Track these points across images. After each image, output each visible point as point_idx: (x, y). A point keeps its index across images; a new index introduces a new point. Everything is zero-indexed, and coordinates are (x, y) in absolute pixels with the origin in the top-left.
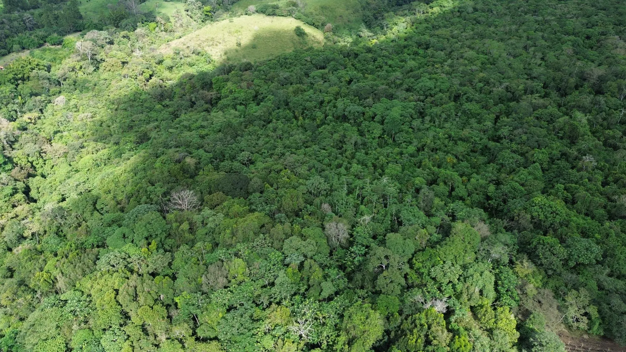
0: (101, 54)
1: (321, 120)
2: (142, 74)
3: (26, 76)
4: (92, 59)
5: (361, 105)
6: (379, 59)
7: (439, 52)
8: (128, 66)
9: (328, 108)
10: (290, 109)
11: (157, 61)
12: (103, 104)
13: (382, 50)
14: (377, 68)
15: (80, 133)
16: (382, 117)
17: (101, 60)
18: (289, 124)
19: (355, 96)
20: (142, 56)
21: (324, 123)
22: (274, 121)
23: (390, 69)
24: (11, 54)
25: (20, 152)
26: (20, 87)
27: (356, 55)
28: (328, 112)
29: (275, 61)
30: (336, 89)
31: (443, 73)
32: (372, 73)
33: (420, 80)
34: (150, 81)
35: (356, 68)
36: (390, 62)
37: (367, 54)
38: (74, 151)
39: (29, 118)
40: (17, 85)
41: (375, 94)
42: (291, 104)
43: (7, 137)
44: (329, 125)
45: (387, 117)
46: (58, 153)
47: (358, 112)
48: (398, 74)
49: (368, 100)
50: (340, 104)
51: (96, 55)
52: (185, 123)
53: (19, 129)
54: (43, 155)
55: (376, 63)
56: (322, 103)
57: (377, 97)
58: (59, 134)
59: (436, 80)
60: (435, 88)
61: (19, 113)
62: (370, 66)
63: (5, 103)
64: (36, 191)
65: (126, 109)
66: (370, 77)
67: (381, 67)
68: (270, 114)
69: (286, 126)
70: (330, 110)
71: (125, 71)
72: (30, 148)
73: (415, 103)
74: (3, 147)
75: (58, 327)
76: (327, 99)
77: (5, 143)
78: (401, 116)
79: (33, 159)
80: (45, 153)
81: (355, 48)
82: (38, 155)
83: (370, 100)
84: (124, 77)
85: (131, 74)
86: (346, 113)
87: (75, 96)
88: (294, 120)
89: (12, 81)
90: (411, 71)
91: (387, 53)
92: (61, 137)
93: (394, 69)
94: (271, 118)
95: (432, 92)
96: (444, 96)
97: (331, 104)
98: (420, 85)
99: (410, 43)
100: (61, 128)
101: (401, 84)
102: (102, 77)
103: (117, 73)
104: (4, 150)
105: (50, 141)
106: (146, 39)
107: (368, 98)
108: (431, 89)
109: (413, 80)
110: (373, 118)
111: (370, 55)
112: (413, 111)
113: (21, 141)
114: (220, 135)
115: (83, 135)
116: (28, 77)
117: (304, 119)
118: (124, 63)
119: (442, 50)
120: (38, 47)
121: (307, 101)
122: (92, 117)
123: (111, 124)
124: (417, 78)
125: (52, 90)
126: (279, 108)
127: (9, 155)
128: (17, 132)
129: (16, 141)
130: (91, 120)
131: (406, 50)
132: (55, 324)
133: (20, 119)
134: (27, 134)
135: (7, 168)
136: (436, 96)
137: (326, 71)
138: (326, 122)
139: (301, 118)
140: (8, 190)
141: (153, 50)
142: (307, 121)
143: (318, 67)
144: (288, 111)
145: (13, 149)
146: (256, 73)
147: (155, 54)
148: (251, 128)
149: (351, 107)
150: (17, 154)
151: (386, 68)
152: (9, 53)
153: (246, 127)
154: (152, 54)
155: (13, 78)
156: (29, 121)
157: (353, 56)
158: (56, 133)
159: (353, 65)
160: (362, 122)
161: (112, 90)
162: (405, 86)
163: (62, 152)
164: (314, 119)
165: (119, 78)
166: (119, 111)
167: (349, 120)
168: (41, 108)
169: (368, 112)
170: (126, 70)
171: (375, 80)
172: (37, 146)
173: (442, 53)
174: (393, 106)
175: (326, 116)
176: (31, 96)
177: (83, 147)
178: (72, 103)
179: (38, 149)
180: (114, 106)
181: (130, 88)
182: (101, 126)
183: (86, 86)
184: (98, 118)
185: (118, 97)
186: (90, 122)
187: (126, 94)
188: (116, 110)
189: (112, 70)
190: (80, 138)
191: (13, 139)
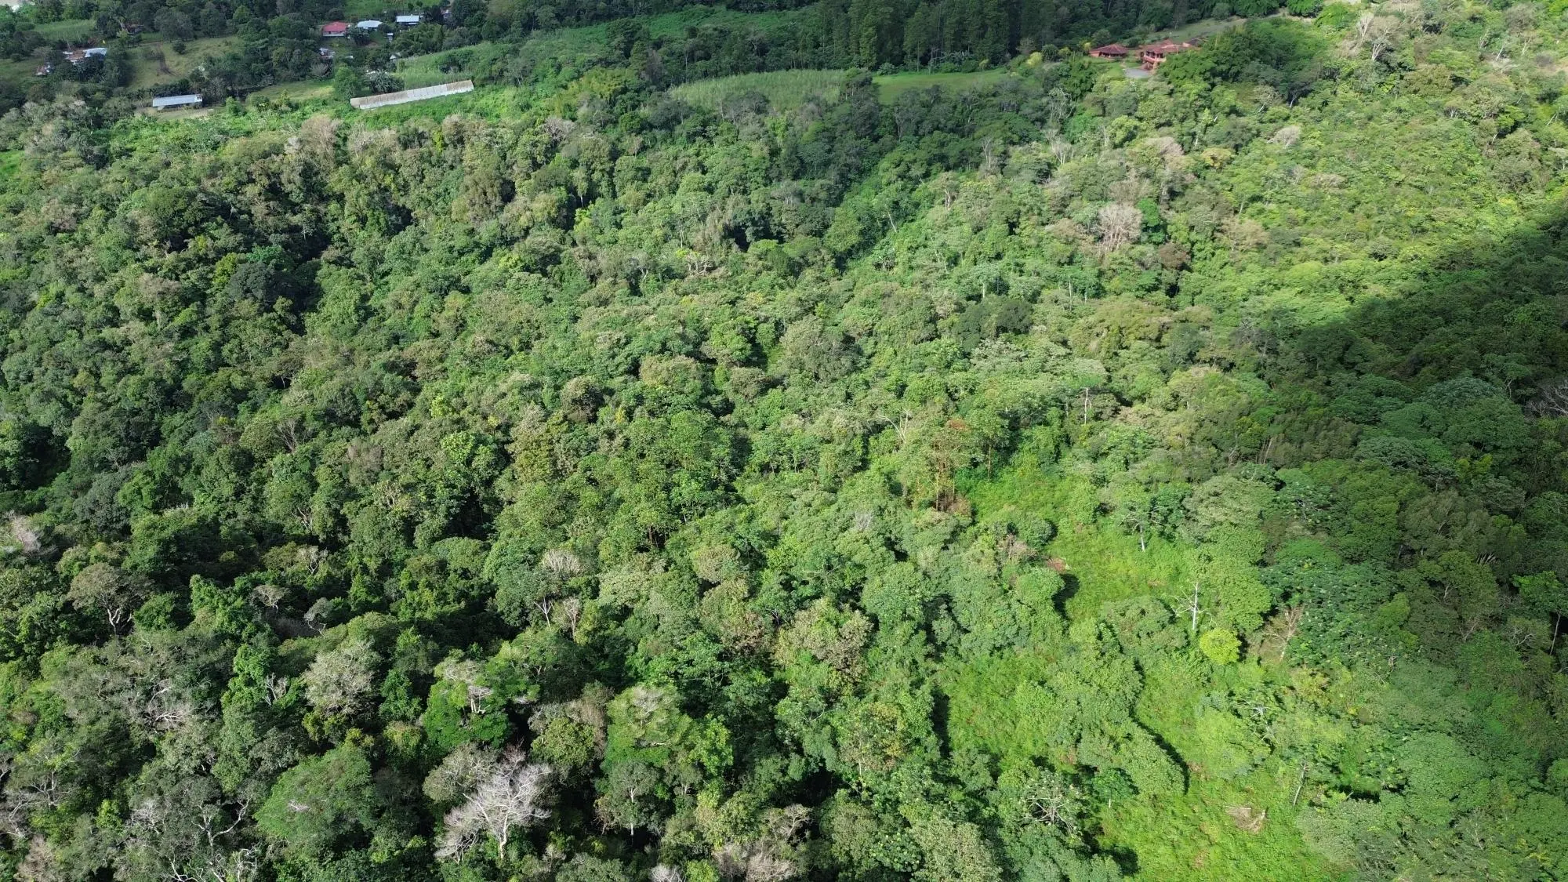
0: (1406, 52)
2: (1496, 116)
3: (1234, 70)
4: (1378, 59)
8: (1466, 91)
11: (1539, 92)
12: (1376, 164)
15: (1301, 213)
17: (1400, 65)
20: (1508, 73)
24: (1205, 22)
25: (1182, 216)
26: (1217, 89)
34: (1509, 137)
38: (1279, 246)
39: (1213, 158)
40: (1213, 85)
43: (1170, 181)
46: (1248, 241)
51: (1391, 51)
53: (1193, 172)
54: (1218, 235)
58: (1259, 205)
61: (1196, 143)
63: (1180, 115)
64: (1189, 298)
65: (1421, 189)
71: (1454, 101)
72: (1203, 214)
74: (1159, 197)
75: (1260, 516)
77: (1164, 192)
79: (1198, 237)
80: (1224, 232)
82: (1210, 234)
84: (1447, 113)
85: (1466, 110)
87: (1317, 134)
89: (1208, 74)
92: (1261, 211)
100: (1268, 194)
102: (1395, 103)
103: (1432, 100)
105: (1238, 212)
106: (1532, 34)
113: (1190, 196)
115: (1306, 220)
116: (1238, 73)
118: (1457, 80)
120: (1266, 15)
122: (1340, 187)
123: (1375, 211)
125: (1272, 110)
127: (1164, 216)
128: (1190, 178)
129: (1182, 194)
130: (1337, 191)
132: (1259, 508)
133: (1196, 154)
134: (1203, 185)
135: (1154, 239)
140: (1148, 279)
141: (1544, 62)
145: (1172, 207)
147: (1547, 72)
150: (1177, 219)
152: (1202, 17)
154: (1538, 71)
155: (1212, 69)
156: (1210, 162)
158: (1256, 199)
161: (1407, 136)
163: (1255, 241)
165: (1431, 112)
166: (1404, 188)
168: (1239, 142)
170: (1460, 98)
172: (1215, 214)
176: (1228, 114)
177: (1298, 244)
178: (1307, 146)
179: (1214, 221)
180: (1397, 174)
181: (1452, 143)
182: (1351, 210)
183: (1349, 115)
184: (1353, 191)
185: (1415, 156)
186: (1333, 195)
187: (1438, 153)
188: (1398, 184)
189: (1422, 92)
190: (1297, 224)
191: (1178, 188)
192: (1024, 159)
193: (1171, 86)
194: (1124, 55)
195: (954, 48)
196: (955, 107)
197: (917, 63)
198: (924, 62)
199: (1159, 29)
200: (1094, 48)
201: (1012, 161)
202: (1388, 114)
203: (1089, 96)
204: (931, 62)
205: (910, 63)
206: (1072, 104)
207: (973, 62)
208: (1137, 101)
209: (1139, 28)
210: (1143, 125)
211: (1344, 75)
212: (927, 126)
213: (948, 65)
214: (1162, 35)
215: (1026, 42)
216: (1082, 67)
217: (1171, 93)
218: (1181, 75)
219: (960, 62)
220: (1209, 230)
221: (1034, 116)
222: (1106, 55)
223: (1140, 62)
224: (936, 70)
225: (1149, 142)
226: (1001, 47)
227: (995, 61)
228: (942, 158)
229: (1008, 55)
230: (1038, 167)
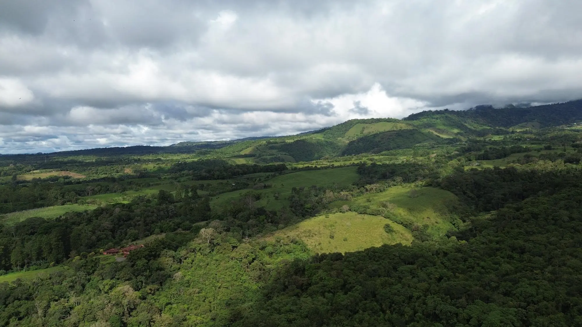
0: (218, 239)
1: (410, 316)
2: (246, 258)
3: (157, 253)
4: (210, 242)
5: (454, 305)
6: (470, 260)
7: (537, 258)
8: (237, 250)
9: (417, 304)
10: (377, 301)
11: (260, 247)
12: (211, 281)
13: (472, 251)
14: (468, 268)
15: (186, 306)
16: (479, 321)
17: (217, 244)
18: (375, 317)
19: (446, 295)
20: (249, 243)
21: (413, 320)
22: (361, 312)
23: (483, 270)
24: (152, 236)
25: (135, 319)
26: (151, 262)
27: (445, 254)
28: (417, 308)
29: (364, 254)
30: (425, 285)
31: (544, 279)
32: (463, 272)
33: (519, 285)
34: (252, 264)
35: (445, 266)
36: (482, 263)
37: (457, 254)
38: (177, 323)
40: (149, 261)
41: (468, 295)
42: (378, 297)
43: (129, 304)
44: (418, 322)
45: (484, 322)
46: (164, 323)
47: (450, 312)
48: (492, 276)
49: (460, 300)
50: (430, 301)
51: (214, 239)
52: (276, 306)
53: (140, 298)
54: (152, 323)
55: (467, 263)
56: (411, 298)
57: (471, 298)
58: (169, 306)
59: (538, 286)
60: (537, 295)
61: (144, 284)
62: (461, 266)
63: (136, 274)
65: (227, 288)
66: (461, 276)
67: (473, 268)
68: (357, 304)
69: (373, 318)
70: (419, 306)
71: (233, 254)
72: (144, 316)
73: (515, 310)
74: (123, 313)
76: (416, 294)
77: (126, 310)
78: (501, 322)
80: (154, 322)
81: (444, 247)
82: (148, 324)
83: (463, 300)
84: (232, 259)
85: (237, 257)
86: (437, 312)
87: (189, 273)
88: (381, 313)
89: (147, 257)
90: (507, 274)
91: (478, 255)
92: (171, 309)
93: (487, 270)
94: (357, 308)
95: (535, 299)
96: (549, 305)
97: (420, 300)
98: (519, 290)
99: (503, 246)
100: (173, 301)
101: (497, 288)
102: (214, 258)
103: (227, 255)
104: (123, 316)
105: (161, 311)
106: (255, 229)
107: (461, 298)
108: (532, 295)
109: (510, 284)
110: (468, 321)
111: (460, 255)
112: (514, 318)
113: (138, 309)
114: (307, 321)
115: (188, 309)
117: (392, 313)
118: (234, 247)
119: (540, 256)
120: (172, 231)
121: (395, 294)
122: (199, 293)
123: (212, 300)
124: (515, 282)
125: (173, 266)
126: (366, 300)
127: (125, 321)
128: (138, 301)
129: (135, 309)
130: (197, 295)
131: (498, 253)
133: (144, 289)
134: (145, 303)
136: (540, 304)
137: (415, 266)
138: (415, 319)
139: (388, 312)
141: (259, 238)
142: (395, 316)
143: (407, 263)
144: (375, 303)
145: (130, 316)
146: (346, 263)
148: (337, 317)
149: (443, 305)
150: (132, 321)
151: (478, 269)
152: (151, 234)
153: (332, 316)
154: (257, 241)
156: (150, 291)
157: (442, 254)
158: (167, 304)
159: (442, 263)
160: (456, 323)
161: (220, 269)
162: (501, 290)
163: (167, 322)
164: (402, 315)
165: (227, 259)
166: (221, 289)
167: (441, 319)
168: (161, 281)
169: (461, 314)
170: (235, 253)
171: (467, 280)
172: (149, 314)
173: (541, 259)
174: (491, 310)
175: (415, 312)
176: (156, 271)
177: (185, 320)
178: (186, 278)
179: (149, 318)
180: (218, 284)
181: (235, 269)
182: (204, 301)
183: (200, 264)
184: (203, 294)
185: (223, 276)
186: (196, 296)
187: (230, 273)
188: (219, 288)
189: (223, 253)
190: (185, 311)
191: (132, 307)
192: (57, 308)
193: (133, 263)
194: (117, 252)
195: (38, 259)
196: (30, 287)
197: (18, 268)
198: (22, 266)
199: (133, 241)
200: (104, 251)
201: (50, 310)
202: (213, 262)
203: (96, 273)
204: (25, 267)
205: (15, 268)
206: (88, 277)
207: (47, 264)
208: (116, 271)
209: (125, 241)
210: (118, 282)
211: (198, 250)
212: (11, 299)
213: (35, 267)
214: (134, 243)
215: (73, 253)
216: (92, 261)
217: (133, 266)
218: (136, 258)
219: (40, 265)
220: (147, 323)
221: (68, 285)
222: (110, 253)
223: (123, 254)
224: (28, 270)
225: (119, 289)
226: (60, 256)
227: (58, 262)
228: (17, 314)
229: (65, 259)
230: (64, 310)
